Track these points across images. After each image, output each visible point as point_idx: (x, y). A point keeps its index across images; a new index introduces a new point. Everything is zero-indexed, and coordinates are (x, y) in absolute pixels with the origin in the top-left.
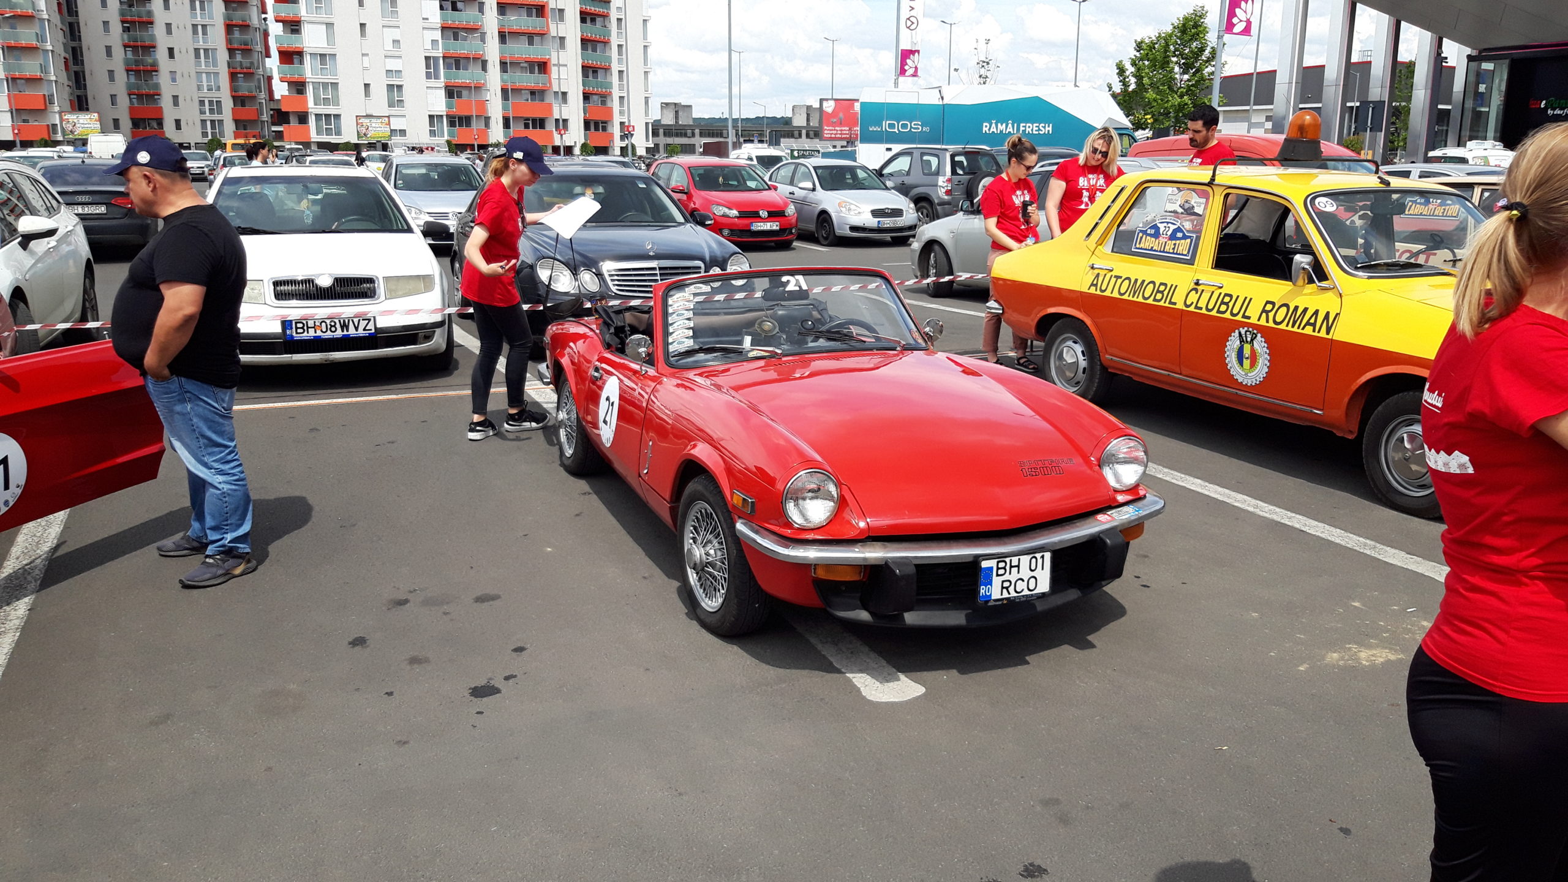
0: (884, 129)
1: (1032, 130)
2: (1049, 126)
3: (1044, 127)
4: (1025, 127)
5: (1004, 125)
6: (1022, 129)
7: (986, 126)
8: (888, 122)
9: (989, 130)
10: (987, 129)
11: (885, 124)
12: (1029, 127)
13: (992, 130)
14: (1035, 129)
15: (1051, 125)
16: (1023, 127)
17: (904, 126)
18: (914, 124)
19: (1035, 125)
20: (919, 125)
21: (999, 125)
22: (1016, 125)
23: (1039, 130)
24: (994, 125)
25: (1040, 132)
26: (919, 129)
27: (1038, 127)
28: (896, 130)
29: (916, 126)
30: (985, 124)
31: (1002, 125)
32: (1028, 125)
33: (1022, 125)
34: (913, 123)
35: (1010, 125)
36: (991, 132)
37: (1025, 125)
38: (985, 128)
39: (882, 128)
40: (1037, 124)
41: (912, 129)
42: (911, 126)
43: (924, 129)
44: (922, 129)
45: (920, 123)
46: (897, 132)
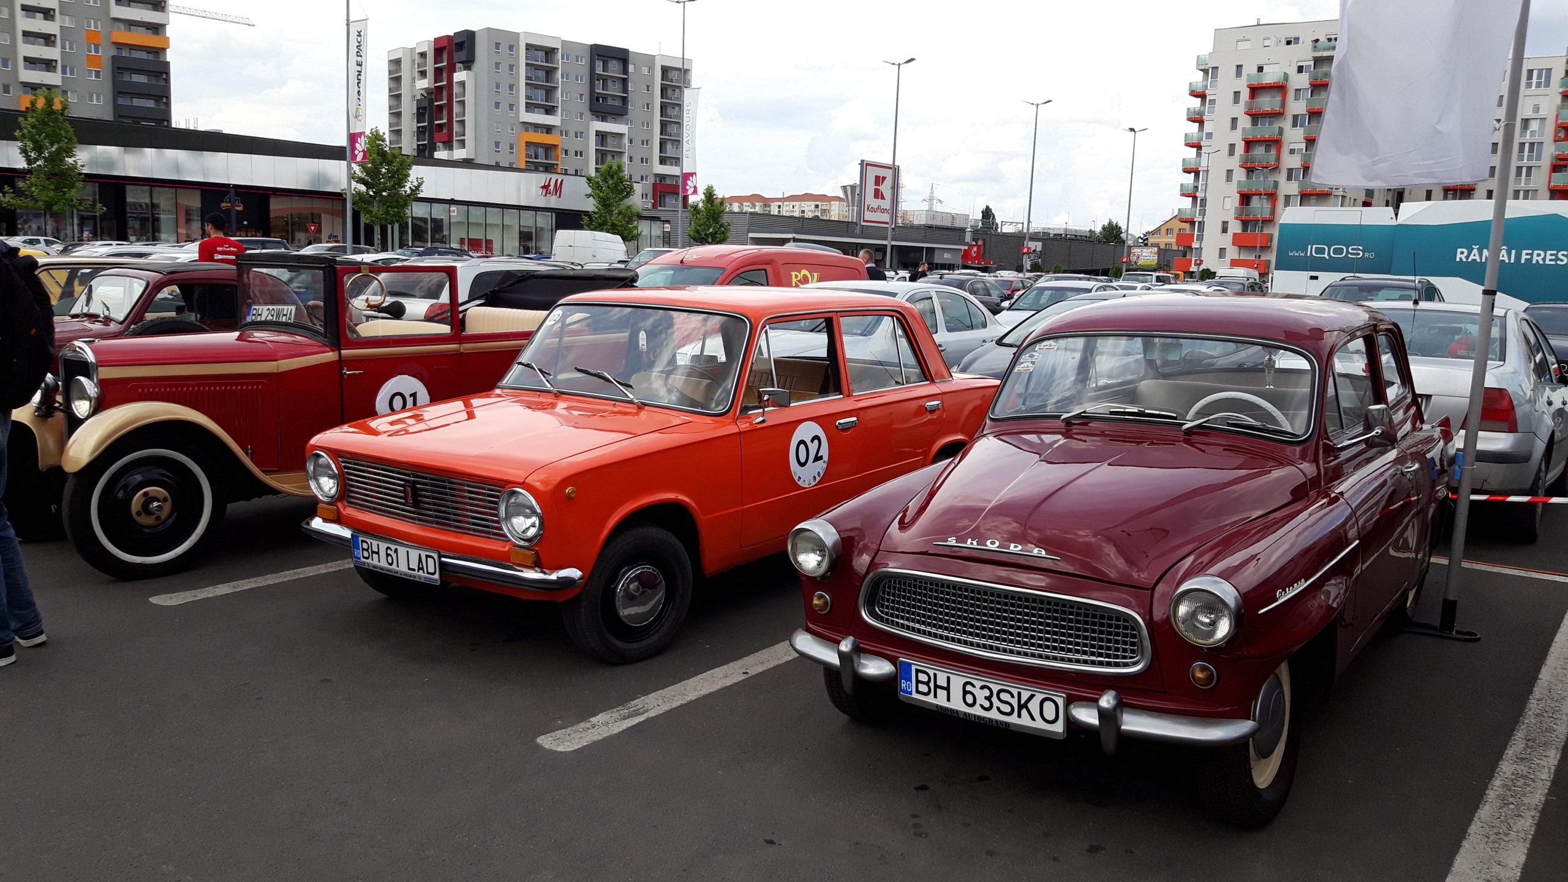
0: (1309, 255)
1: (1544, 259)
3: (1567, 256)
4: (1531, 254)
6: (1524, 257)
7: (1462, 253)
8: (1314, 246)
9: (1467, 257)
10: (1463, 257)
11: (1311, 250)
12: (1539, 255)
13: (1471, 257)
14: (1548, 257)
16: (1527, 254)
17: (1338, 251)
18: (1352, 249)
19: (1549, 252)
20: (1359, 249)
22: (1513, 252)
23: (1557, 259)
24: (1475, 251)
25: (1559, 262)
26: (1359, 254)
27: (1556, 255)
28: (1326, 256)
29: (1355, 252)
30: (1459, 250)
32: (1536, 252)
33: (1524, 252)
34: (1350, 248)
35: (1504, 252)
36: (1470, 260)
37: (1530, 252)
38: (1461, 255)
39: (1306, 253)
40: (1555, 252)
41: (1349, 255)
42: (1348, 252)
43: (1366, 255)
44: (1364, 255)
45: (1361, 248)
46: (1328, 258)
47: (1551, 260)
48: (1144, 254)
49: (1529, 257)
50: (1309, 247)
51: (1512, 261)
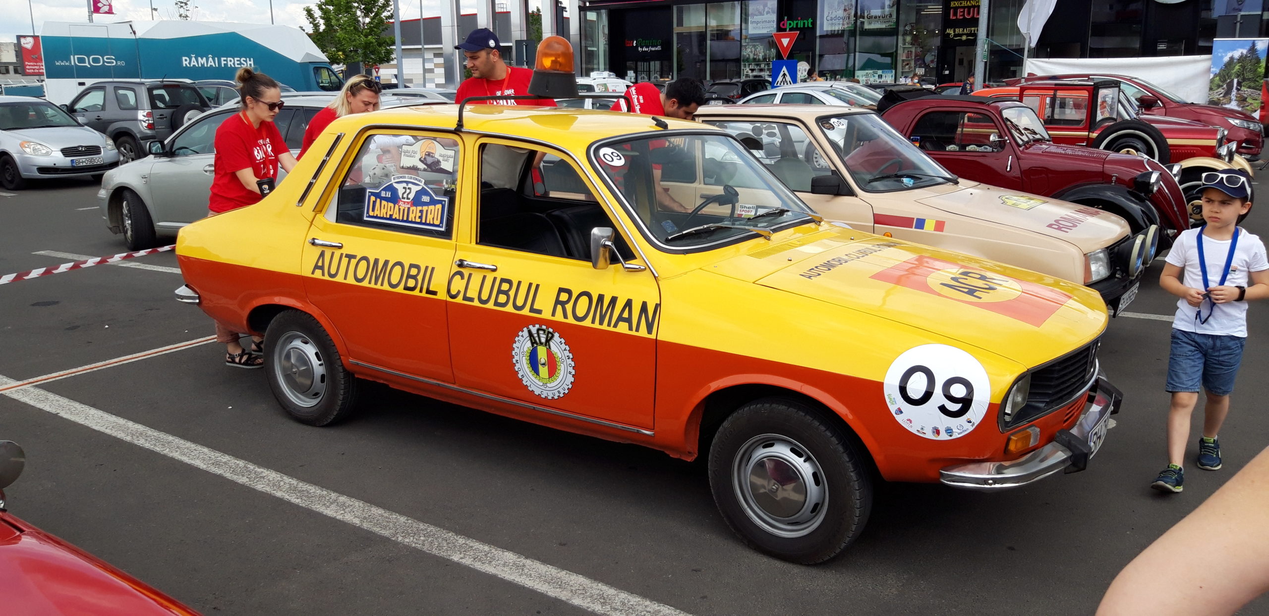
0: (73, 64)
1: (234, 64)
2: (250, 61)
3: (246, 61)
4: (226, 61)
5: (204, 59)
6: (223, 63)
8: (76, 56)
9: (190, 63)
10: (187, 63)
11: (74, 60)
12: (230, 61)
13: (192, 63)
14: (236, 62)
15: (252, 59)
16: (224, 60)
17: (96, 60)
18: (107, 59)
19: (236, 59)
20: (112, 59)
21: (199, 59)
22: (216, 59)
23: (241, 64)
24: (193, 59)
26: (113, 63)
27: (239, 61)
28: (87, 64)
29: (108, 60)
30: (184, 58)
31: (202, 59)
32: (229, 59)
33: (222, 59)
34: (105, 57)
35: (210, 59)
36: (192, 66)
37: (225, 58)
38: (185, 61)
39: (70, 63)
40: (238, 59)
41: (106, 64)
42: (104, 61)
43: (119, 63)
44: (117, 63)
45: (114, 57)
46: (89, 66)
47: (238, 64)
49: (225, 62)
50: (72, 57)
51: (217, 66)
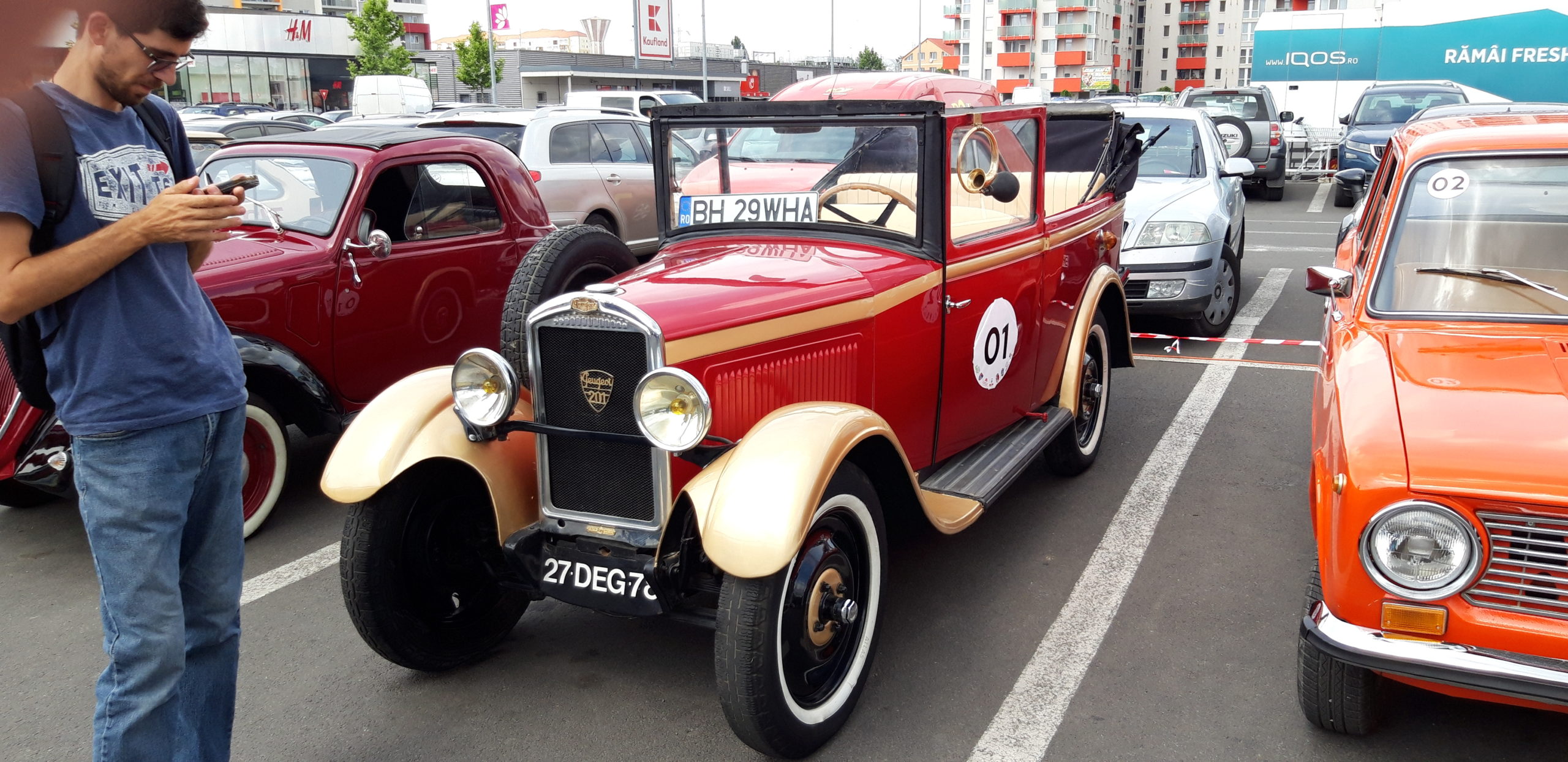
0: (1287, 63)
1: (1536, 57)
4: (1523, 52)
5: (1484, 51)
6: (1515, 56)
7: (1451, 54)
8: (1293, 54)
9: (1456, 58)
10: (1452, 58)
11: (1290, 58)
12: (1530, 53)
13: (1461, 58)
14: (1540, 55)
16: (1518, 53)
17: (1319, 58)
18: (1334, 55)
19: (1540, 50)
20: (1341, 55)
21: (1475, 51)
22: (1504, 51)
23: (1549, 56)
24: (1465, 52)
25: (1551, 60)
26: (1341, 60)
27: (1548, 52)
28: (1306, 64)
29: (1338, 57)
30: (1448, 52)
31: (1479, 52)
32: (1527, 50)
33: (1515, 50)
34: (1332, 54)
35: (1494, 51)
36: (1459, 61)
37: (1521, 50)
38: (1450, 56)
40: (1546, 49)
41: (1331, 62)
42: (1329, 58)
43: (1350, 60)
44: (1347, 61)
45: (1344, 53)
46: (1308, 66)
47: (1543, 58)
48: (1097, 74)
49: (1520, 55)
50: (1288, 54)
51: (1503, 60)
